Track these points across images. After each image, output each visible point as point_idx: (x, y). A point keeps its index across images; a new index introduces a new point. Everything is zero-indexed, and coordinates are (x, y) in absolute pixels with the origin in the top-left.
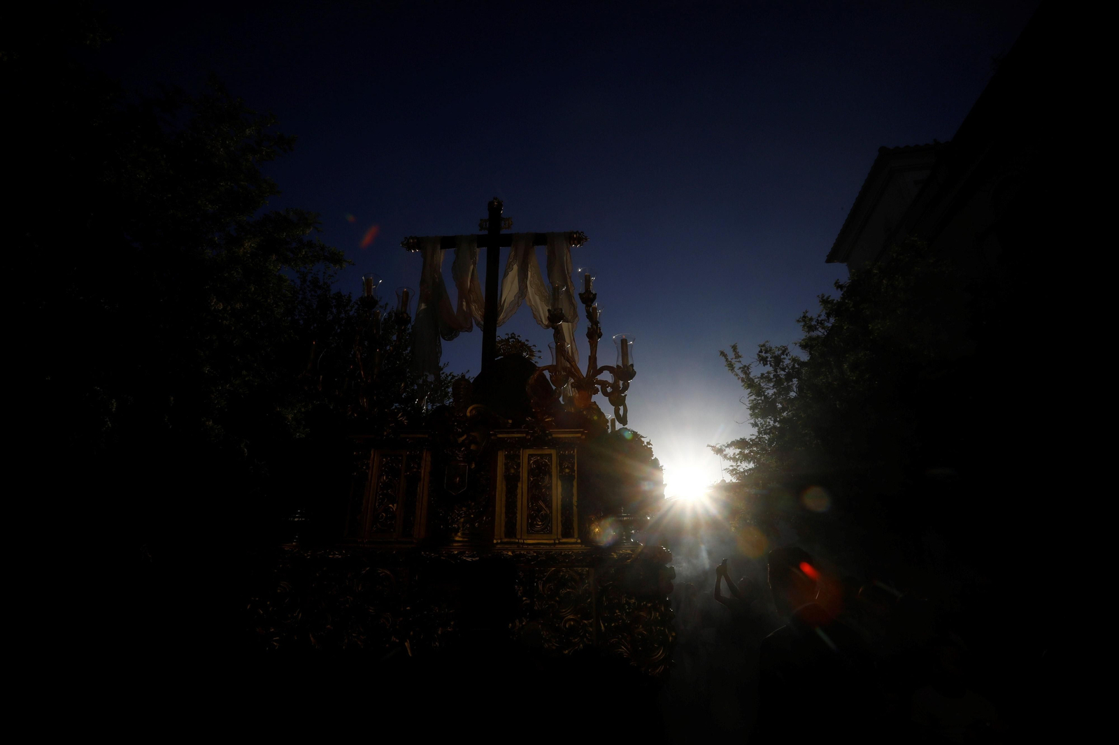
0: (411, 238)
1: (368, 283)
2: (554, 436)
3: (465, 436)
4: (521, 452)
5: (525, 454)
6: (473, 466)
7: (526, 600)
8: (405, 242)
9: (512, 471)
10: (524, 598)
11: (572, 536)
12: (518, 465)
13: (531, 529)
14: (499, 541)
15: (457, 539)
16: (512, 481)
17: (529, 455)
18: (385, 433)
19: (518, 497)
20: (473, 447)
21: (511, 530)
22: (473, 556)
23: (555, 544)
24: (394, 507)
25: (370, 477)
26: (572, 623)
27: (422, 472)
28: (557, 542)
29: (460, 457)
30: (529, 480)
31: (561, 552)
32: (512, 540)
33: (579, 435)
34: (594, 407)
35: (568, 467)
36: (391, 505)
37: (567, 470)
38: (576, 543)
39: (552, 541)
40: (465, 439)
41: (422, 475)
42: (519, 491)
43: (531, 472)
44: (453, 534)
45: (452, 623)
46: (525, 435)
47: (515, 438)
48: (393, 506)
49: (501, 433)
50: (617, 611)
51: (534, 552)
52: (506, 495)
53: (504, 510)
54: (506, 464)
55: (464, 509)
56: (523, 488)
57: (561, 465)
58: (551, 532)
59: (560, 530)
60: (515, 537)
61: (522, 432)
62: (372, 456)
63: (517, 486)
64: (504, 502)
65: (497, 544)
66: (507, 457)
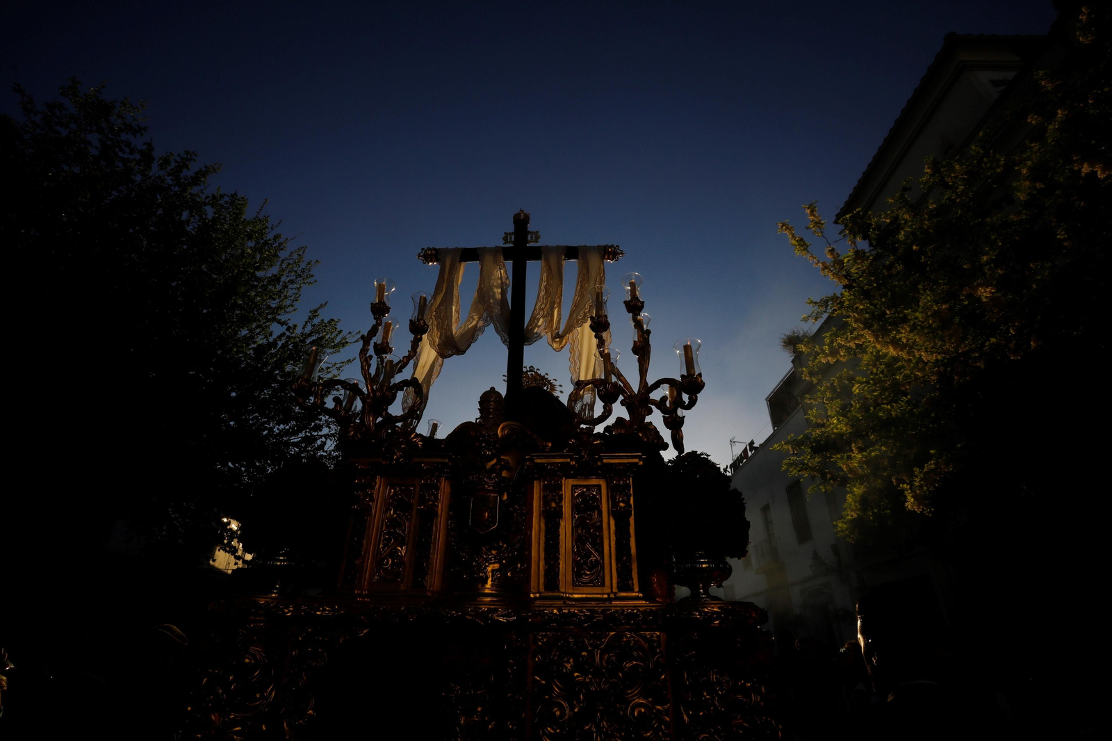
0: (429, 249)
1: (381, 289)
2: (605, 461)
3: (495, 461)
4: (563, 482)
5: (567, 485)
6: (505, 497)
7: (578, 676)
8: (422, 254)
9: (553, 505)
10: (576, 674)
11: (632, 590)
12: (561, 498)
13: (577, 580)
14: (538, 595)
15: (487, 591)
16: (552, 518)
17: (573, 486)
18: (395, 457)
19: (560, 538)
20: (504, 474)
21: (552, 580)
22: (508, 615)
23: (609, 600)
24: (402, 551)
25: (373, 511)
26: (643, 710)
27: (440, 506)
28: (612, 596)
29: (489, 486)
30: (573, 517)
31: (624, 610)
32: (555, 594)
33: (637, 460)
34: (652, 427)
35: (622, 501)
36: (399, 548)
37: (622, 504)
38: (637, 598)
39: (606, 596)
40: (496, 464)
41: (440, 509)
42: (562, 531)
43: (576, 507)
44: (480, 585)
45: (479, 709)
46: (569, 460)
47: (557, 463)
48: (402, 549)
49: (539, 457)
50: (705, 694)
51: (588, 610)
52: (546, 536)
53: (542, 555)
54: (545, 498)
55: (494, 552)
56: (566, 529)
57: (613, 498)
58: (603, 585)
59: (615, 581)
60: (558, 590)
61: (565, 457)
62: (378, 483)
63: (558, 525)
64: (542, 545)
65: (535, 598)
66: (545, 488)
